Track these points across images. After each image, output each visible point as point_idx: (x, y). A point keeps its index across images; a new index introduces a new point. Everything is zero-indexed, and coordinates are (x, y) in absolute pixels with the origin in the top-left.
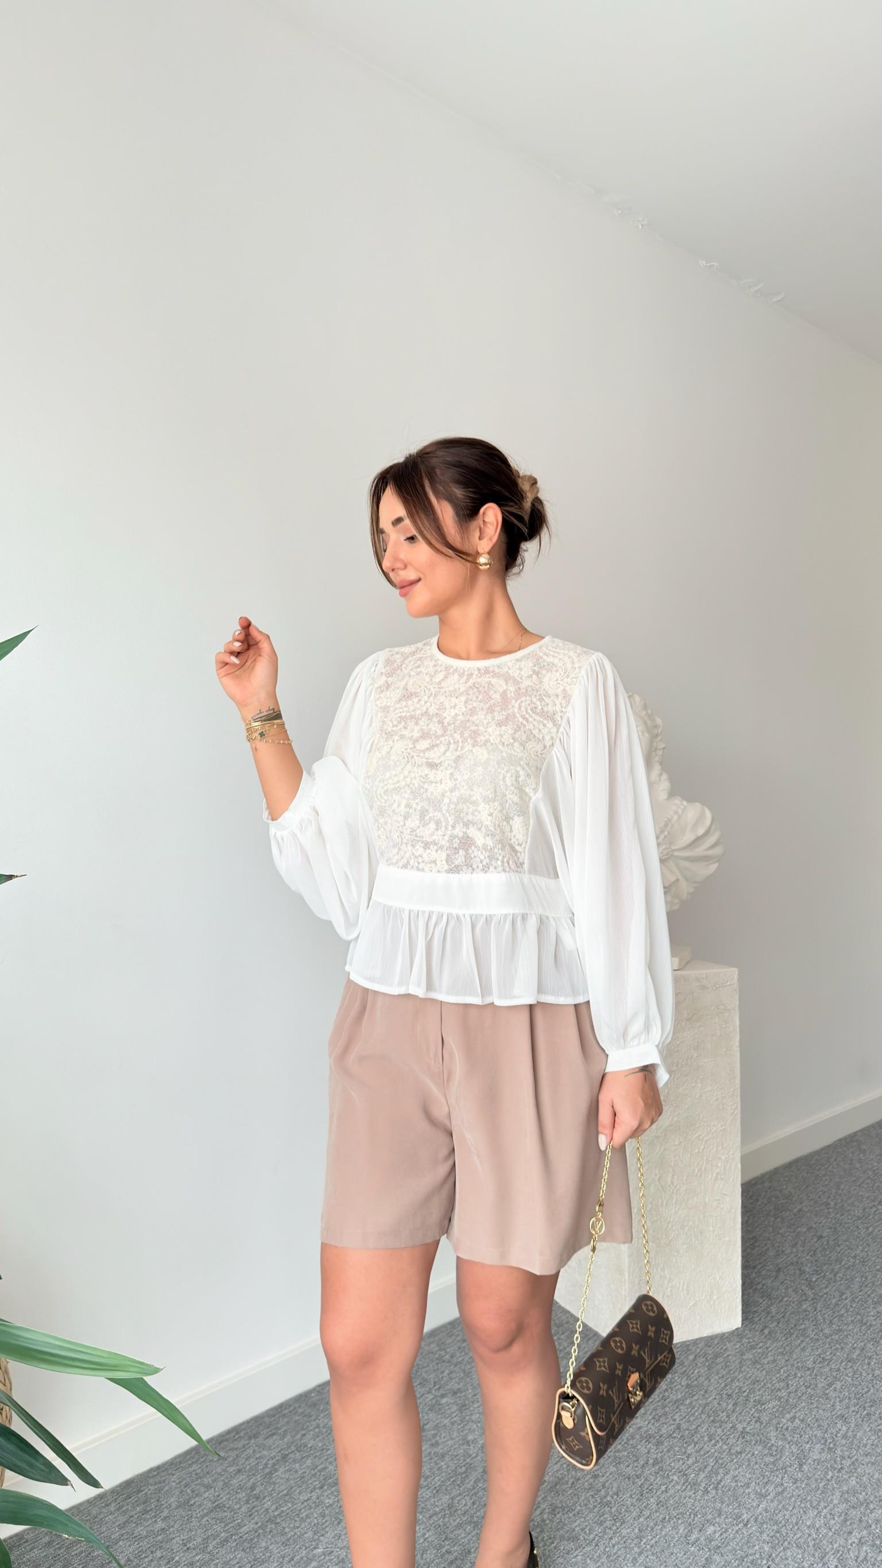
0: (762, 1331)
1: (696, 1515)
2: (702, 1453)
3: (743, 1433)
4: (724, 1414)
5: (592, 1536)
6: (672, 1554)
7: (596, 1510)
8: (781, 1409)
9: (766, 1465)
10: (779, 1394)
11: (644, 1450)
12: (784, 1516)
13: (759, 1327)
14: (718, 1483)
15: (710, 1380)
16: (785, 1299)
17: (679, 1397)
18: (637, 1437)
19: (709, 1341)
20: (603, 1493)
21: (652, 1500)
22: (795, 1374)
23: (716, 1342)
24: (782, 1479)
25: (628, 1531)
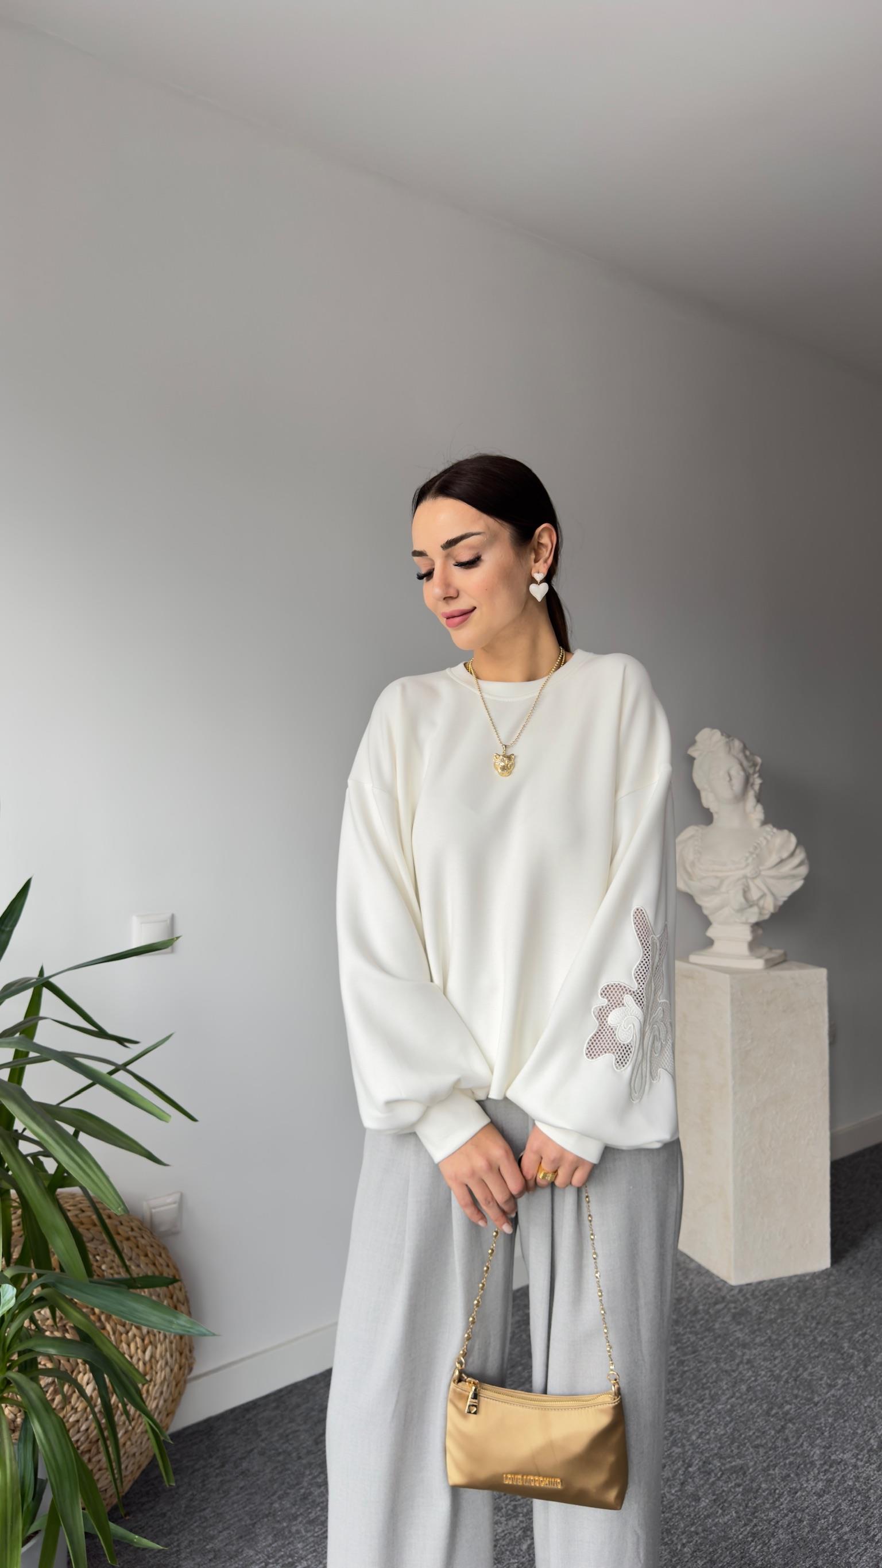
0: (847, 1271)
1: (777, 1398)
2: (787, 1356)
3: (822, 1343)
4: (808, 1330)
5: (693, 1410)
6: (756, 1422)
7: (699, 1392)
8: (855, 1327)
9: (838, 1365)
10: (855, 1317)
11: (739, 1353)
12: (847, 1399)
13: (844, 1268)
14: (798, 1376)
15: (799, 1306)
16: (871, 1248)
17: (773, 1316)
18: (736, 1344)
19: (801, 1278)
20: (704, 1381)
21: (743, 1387)
22: (871, 1304)
23: (807, 1278)
24: (849, 1375)
25: (723, 1406)
